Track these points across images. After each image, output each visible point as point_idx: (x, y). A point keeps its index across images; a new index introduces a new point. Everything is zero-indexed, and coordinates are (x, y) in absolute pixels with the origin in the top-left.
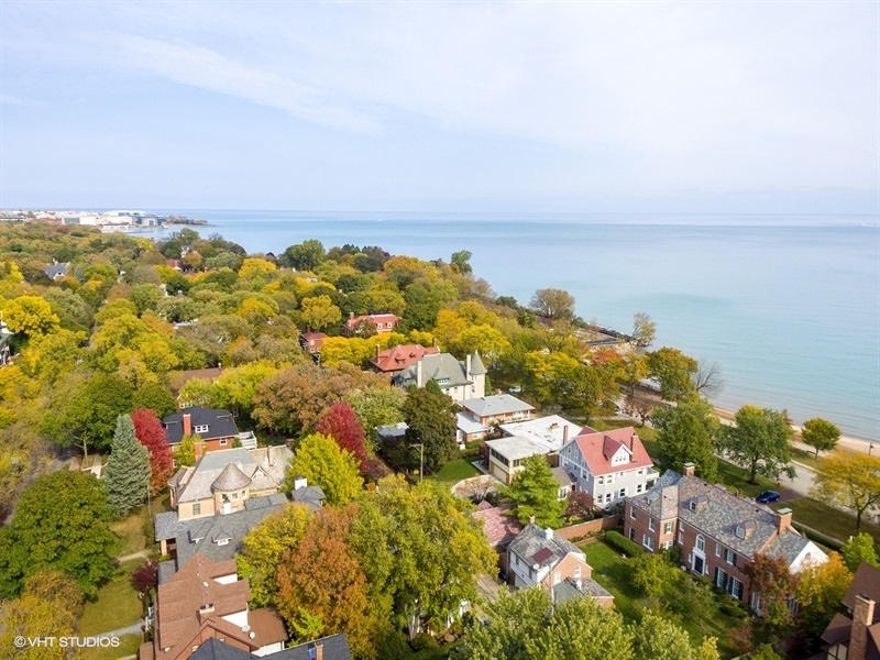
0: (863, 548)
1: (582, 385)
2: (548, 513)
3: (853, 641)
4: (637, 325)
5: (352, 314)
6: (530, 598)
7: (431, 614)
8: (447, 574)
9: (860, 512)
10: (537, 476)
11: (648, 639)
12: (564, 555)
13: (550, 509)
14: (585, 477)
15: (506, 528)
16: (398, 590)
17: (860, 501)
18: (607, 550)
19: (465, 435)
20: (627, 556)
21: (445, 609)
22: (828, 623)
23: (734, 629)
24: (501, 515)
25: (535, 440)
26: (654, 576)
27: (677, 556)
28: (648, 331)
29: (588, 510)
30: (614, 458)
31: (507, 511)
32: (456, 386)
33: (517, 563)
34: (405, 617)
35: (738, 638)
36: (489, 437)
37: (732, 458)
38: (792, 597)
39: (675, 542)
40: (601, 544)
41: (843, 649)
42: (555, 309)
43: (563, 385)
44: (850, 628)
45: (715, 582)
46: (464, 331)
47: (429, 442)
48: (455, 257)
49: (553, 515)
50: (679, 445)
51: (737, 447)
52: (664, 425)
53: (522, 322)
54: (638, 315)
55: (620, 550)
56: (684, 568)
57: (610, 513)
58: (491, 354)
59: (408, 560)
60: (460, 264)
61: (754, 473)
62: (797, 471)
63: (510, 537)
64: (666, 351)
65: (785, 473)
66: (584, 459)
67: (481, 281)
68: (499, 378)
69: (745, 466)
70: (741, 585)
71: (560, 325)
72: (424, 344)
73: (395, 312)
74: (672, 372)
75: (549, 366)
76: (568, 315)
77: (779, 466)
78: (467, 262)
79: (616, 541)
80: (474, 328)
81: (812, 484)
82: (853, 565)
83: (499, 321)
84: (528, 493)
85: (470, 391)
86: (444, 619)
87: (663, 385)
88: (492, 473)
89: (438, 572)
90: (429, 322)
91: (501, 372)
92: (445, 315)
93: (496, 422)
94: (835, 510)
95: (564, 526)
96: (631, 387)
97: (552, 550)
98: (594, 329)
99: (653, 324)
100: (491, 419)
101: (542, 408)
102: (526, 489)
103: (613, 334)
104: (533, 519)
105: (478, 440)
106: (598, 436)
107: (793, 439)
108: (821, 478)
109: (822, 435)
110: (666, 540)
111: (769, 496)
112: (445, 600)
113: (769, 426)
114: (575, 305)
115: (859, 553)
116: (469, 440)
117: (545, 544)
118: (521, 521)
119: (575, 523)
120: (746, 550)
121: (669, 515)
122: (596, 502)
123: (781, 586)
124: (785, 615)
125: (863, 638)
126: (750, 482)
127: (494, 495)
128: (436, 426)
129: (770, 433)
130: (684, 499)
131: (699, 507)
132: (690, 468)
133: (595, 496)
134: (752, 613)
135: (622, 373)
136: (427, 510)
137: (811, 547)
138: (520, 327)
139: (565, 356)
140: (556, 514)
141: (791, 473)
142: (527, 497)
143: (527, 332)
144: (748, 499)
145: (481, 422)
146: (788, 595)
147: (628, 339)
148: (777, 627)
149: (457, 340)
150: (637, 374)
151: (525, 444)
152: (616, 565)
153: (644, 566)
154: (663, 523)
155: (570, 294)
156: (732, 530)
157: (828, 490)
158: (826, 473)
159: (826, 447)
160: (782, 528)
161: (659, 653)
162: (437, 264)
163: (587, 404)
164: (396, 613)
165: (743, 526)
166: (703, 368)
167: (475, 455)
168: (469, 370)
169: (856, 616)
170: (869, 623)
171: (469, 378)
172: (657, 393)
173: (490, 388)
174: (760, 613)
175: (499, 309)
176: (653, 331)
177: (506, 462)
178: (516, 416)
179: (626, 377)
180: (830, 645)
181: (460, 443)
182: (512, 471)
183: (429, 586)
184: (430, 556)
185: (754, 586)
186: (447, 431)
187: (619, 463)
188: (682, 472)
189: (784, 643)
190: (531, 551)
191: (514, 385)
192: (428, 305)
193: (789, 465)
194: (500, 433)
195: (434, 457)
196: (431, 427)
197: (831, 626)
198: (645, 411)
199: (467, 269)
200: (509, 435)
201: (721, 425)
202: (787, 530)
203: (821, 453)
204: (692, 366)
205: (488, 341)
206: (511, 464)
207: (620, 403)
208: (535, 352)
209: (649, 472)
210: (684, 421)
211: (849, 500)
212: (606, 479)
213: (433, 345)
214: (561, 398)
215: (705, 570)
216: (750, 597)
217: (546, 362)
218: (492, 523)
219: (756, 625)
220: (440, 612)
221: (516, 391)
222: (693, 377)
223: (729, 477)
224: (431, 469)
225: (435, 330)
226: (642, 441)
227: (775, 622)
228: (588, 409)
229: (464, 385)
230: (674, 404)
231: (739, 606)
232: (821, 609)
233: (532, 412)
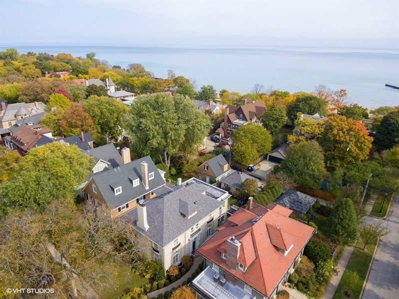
4: (169, 74)
5: (47, 72)
41: (223, 123)
44: (224, 118)
46: (101, 75)
54: (169, 71)
72: (85, 78)
73: (67, 71)
75: (138, 81)
90: (85, 73)
92: (92, 70)
93: (122, 98)
99: (175, 74)
100: (120, 98)
132: (187, 96)
137: (217, 107)
156: (198, 108)
165: (201, 106)
168: (108, 84)
170: (228, 114)
171: (108, 87)
178: (129, 97)
200: (126, 100)
202: (212, 105)
205: (113, 77)
208: (132, 78)
225: (89, 74)
233: (135, 95)
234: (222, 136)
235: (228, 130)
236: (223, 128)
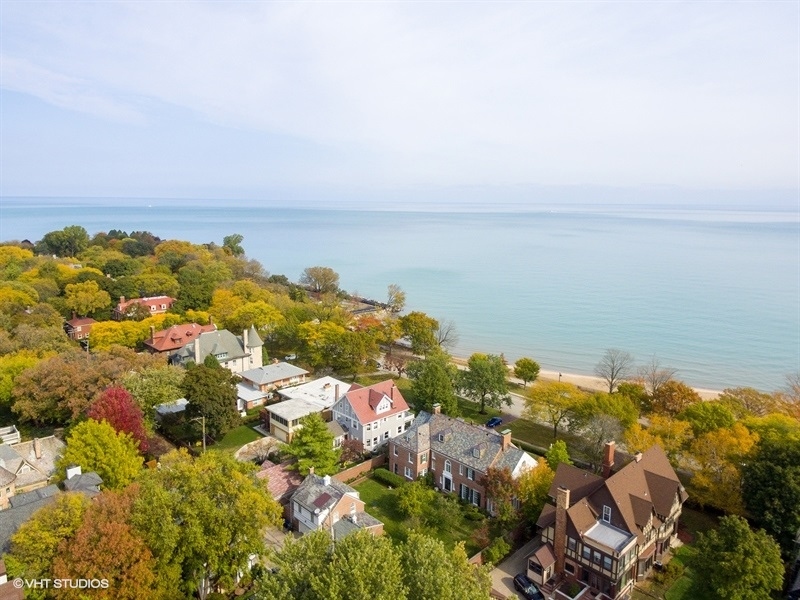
0: (559, 452)
1: (349, 348)
2: (326, 463)
3: (557, 523)
4: (391, 294)
5: (122, 298)
6: (313, 541)
7: (220, 573)
8: (234, 533)
9: (556, 425)
10: (314, 431)
11: (413, 553)
12: (341, 496)
13: (327, 459)
14: (355, 426)
15: (288, 482)
16: (186, 559)
17: (555, 416)
18: (376, 485)
19: (245, 404)
20: (394, 487)
21: (234, 566)
22: (540, 512)
23: (476, 530)
24: (284, 471)
25: (310, 400)
26: (415, 500)
27: (431, 480)
28: (400, 299)
29: (359, 454)
30: (378, 407)
31: (289, 467)
32: (234, 359)
33: (300, 511)
34: (195, 582)
35: (479, 537)
36: (269, 403)
37: (467, 396)
38: (515, 497)
39: (429, 469)
40: (371, 481)
41: (551, 530)
42: (322, 284)
43: (332, 349)
44: (555, 513)
45: (460, 496)
46: (238, 309)
47: (210, 414)
48: (227, 241)
49: (330, 463)
50: (428, 391)
51: (471, 386)
52: (416, 375)
53: (293, 297)
54: (391, 286)
55: (387, 483)
56: (437, 489)
57: (377, 454)
58: (267, 328)
59: (195, 529)
60: (232, 246)
61: (483, 405)
62: (513, 399)
63: (293, 489)
64: (414, 315)
65: (504, 402)
66: (354, 411)
67: (254, 261)
68: (276, 348)
69: (477, 401)
70: (479, 495)
71: (328, 298)
72: (200, 322)
73: (168, 293)
74: (419, 330)
75: (319, 334)
76: (334, 289)
77: (501, 397)
78: (240, 245)
79: (383, 476)
80: (250, 306)
81: (523, 408)
82: (554, 465)
83: (272, 297)
84: (307, 448)
85: (248, 362)
86: (233, 576)
87: (414, 343)
88: (273, 435)
89: (226, 534)
90: (204, 301)
91: (277, 343)
92: (220, 295)
93: (275, 388)
94: (540, 426)
95: (340, 471)
96: (389, 346)
97: (331, 494)
98: (356, 299)
99: (403, 294)
100: (269, 386)
101: (315, 371)
102: (305, 444)
103: (372, 303)
104: (312, 470)
105: (259, 406)
106: (364, 391)
107: (509, 376)
108: (529, 403)
109: (528, 370)
110: (422, 469)
111: (494, 422)
112: (234, 558)
113: (492, 368)
114: (339, 280)
115: (557, 456)
116: (250, 407)
117: (324, 490)
118: (302, 474)
119: (349, 467)
120: (481, 467)
121: (423, 448)
122: (365, 447)
123: (507, 490)
124: (511, 512)
125: (564, 520)
126: (481, 413)
127: (276, 454)
128: (217, 398)
129: (493, 373)
130: (434, 433)
131: (446, 438)
132: (438, 407)
133: (364, 442)
134: (488, 515)
135: (381, 335)
136: (211, 478)
137: (526, 456)
138: (292, 301)
139: (333, 325)
140: (332, 461)
141: (509, 402)
142: (306, 451)
143: (299, 305)
144: (480, 426)
145: (260, 390)
146: (512, 496)
147: (384, 307)
148: (506, 522)
149: (233, 317)
150: (393, 336)
151: (302, 404)
152: (384, 496)
153: (406, 493)
154: (419, 455)
155: (335, 271)
156: (470, 452)
157: (534, 412)
158: (533, 399)
159: (531, 379)
160: (505, 445)
161: (422, 564)
162: (210, 247)
163: (353, 364)
164: (185, 580)
165: (478, 448)
166: (443, 326)
167: (256, 420)
168: (246, 343)
169: (558, 504)
170: (567, 507)
171: (247, 351)
172: (409, 349)
173: (267, 358)
174: (493, 514)
175: (272, 286)
176: (403, 299)
177: (285, 423)
178: (292, 381)
179: (384, 339)
180: (543, 529)
181: (241, 411)
182: (291, 430)
183: (217, 548)
184: (217, 521)
185: (488, 493)
186: (227, 402)
187: (383, 411)
188: (431, 412)
189: (511, 534)
190: (312, 498)
191: (288, 353)
192: (202, 285)
193: (507, 395)
194: (279, 398)
195: (216, 427)
196: (212, 400)
197: (543, 514)
198: (401, 365)
199: (239, 251)
200: (287, 399)
201: (459, 371)
202: (509, 445)
203: (528, 384)
204: (434, 325)
205: (263, 316)
206: (290, 424)
207: (381, 360)
208: (307, 323)
209: (407, 415)
210: (431, 370)
211: (548, 417)
212: (373, 425)
213: (210, 323)
214: (332, 361)
215: (453, 487)
216: (486, 503)
217: (317, 331)
218: (275, 479)
219: (491, 524)
220: (229, 570)
221: (291, 358)
222: (436, 334)
223: (467, 411)
224: (214, 438)
225: (211, 309)
226: (400, 390)
227: (504, 518)
228: (355, 368)
229: (242, 357)
230: (423, 357)
231: (479, 511)
232: (535, 503)
233: (307, 375)
234: (548, 575)
235: (566, 556)
236: (552, 548)
